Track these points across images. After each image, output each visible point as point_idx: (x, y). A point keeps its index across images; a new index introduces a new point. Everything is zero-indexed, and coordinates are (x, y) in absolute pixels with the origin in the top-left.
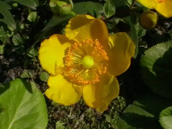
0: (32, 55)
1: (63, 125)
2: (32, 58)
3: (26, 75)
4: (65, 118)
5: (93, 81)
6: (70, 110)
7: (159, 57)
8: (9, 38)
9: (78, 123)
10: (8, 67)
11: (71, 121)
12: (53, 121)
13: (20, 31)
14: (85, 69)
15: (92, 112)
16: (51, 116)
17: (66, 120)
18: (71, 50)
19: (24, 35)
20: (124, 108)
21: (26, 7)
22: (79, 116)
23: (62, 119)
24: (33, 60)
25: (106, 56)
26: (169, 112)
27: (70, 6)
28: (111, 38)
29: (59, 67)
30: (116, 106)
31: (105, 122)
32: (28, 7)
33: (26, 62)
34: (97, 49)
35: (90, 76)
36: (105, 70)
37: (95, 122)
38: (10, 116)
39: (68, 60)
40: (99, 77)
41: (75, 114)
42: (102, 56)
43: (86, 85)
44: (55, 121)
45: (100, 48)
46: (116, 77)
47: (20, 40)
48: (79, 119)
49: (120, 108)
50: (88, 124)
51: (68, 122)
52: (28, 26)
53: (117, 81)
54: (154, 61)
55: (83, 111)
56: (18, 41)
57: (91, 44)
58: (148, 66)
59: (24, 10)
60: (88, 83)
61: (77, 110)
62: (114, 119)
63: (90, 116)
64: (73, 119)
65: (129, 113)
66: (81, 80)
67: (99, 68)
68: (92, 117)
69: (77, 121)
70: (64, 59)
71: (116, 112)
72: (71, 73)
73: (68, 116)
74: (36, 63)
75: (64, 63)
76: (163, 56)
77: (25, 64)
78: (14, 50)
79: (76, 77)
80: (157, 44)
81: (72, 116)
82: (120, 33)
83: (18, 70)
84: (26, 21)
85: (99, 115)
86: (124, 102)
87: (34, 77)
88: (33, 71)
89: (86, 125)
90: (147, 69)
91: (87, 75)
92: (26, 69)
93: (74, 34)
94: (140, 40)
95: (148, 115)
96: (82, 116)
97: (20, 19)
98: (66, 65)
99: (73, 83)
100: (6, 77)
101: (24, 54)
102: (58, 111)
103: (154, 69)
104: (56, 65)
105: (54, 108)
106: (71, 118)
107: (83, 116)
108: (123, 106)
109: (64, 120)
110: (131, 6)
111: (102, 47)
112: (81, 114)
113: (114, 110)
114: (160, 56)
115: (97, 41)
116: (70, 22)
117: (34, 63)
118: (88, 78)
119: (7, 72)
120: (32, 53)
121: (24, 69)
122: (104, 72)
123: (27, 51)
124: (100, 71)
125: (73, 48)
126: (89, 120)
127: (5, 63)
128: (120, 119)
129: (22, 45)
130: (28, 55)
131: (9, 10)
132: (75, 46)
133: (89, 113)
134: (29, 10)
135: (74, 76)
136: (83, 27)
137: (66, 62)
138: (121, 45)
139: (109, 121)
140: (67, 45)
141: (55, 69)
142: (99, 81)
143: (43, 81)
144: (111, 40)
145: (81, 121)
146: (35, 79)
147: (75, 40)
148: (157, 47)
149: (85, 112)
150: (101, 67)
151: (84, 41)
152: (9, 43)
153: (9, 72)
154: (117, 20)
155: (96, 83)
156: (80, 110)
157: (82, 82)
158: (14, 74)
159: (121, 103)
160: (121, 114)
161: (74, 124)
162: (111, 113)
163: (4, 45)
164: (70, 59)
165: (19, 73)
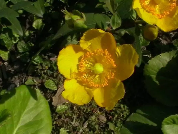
0: (36, 62)
1: (67, 132)
2: (37, 65)
3: (31, 82)
4: (69, 125)
5: (102, 85)
6: (74, 117)
7: (162, 66)
8: (14, 44)
9: (81, 130)
10: (12, 74)
11: (75, 129)
12: (57, 128)
13: (25, 38)
14: (96, 75)
15: (96, 120)
16: (54, 123)
17: (70, 127)
18: (84, 58)
19: (29, 42)
20: (128, 116)
21: (31, 14)
22: (83, 124)
23: (66, 126)
24: (37, 67)
25: (114, 64)
26: (171, 120)
27: (83, 20)
28: (119, 49)
29: (74, 73)
30: (120, 114)
31: (109, 130)
32: (33, 14)
33: (30, 69)
34: (107, 58)
35: (99, 81)
36: (112, 75)
37: (98, 129)
38: (15, 122)
39: (81, 67)
40: (107, 81)
41: (79, 121)
42: (110, 63)
43: (97, 88)
44: (59, 128)
45: (109, 57)
46: (122, 81)
47: (25, 47)
48: (83, 126)
49: (123, 116)
50: (92, 132)
51: (72, 130)
52: (33, 33)
53: (123, 85)
54: (158, 70)
55: (86, 119)
56: (23, 47)
57: (102, 54)
58: (151, 75)
59: (29, 17)
60: (99, 87)
61: (81, 118)
62: (117, 127)
63: (93, 123)
64: (76, 126)
65: (132, 122)
66: (92, 83)
67: (108, 74)
68: (95, 124)
69: (80, 128)
70: (78, 66)
71: (119, 120)
72: (83, 78)
73: (71, 123)
74: (41, 70)
75: (78, 69)
76: (166, 66)
77: (30, 71)
78: (18, 57)
79: (88, 81)
80: (161, 54)
81: (75, 124)
82: (126, 45)
83: (22, 77)
84: (31, 28)
85: (102, 123)
86: (127, 111)
87: (39, 84)
88: (38, 78)
89: (89, 132)
90: (150, 78)
91: (97, 80)
92: (31, 76)
93: (87, 45)
94: (144, 50)
95: (151, 123)
96: (85, 123)
97: (25, 26)
98: (80, 71)
99: (85, 86)
100: (10, 84)
101: (28, 61)
102: (62, 119)
103: (157, 78)
104: (71, 70)
105: (58, 115)
106: (75, 125)
107: (87, 123)
108: (126, 115)
109: (68, 127)
110: (136, 20)
111: (111, 56)
112: (84, 122)
113: (117, 119)
114: (164, 65)
115: (107, 51)
116: (84, 35)
117: (39, 71)
118: (98, 82)
119: (12, 78)
120: (36, 60)
121: (28, 76)
122: (112, 77)
123: (32, 58)
124: (108, 77)
125: (85, 56)
126: (92, 127)
127: (10, 70)
128: (123, 127)
129: (27, 52)
130: (33, 62)
131: (16, 17)
132: (87, 54)
133: (93, 121)
134: (35, 17)
135: (87, 81)
136: (95, 39)
137: (80, 68)
138: (126, 55)
139: (113, 129)
140: (81, 54)
141: (70, 74)
142: (107, 84)
143: (48, 88)
144: (118, 50)
145: (84, 128)
146: (39, 86)
147: (88, 50)
148: (160, 56)
149: (89, 119)
150: (110, 73)
151: (95, 51)
152: (14, 49)
153: (14, 79)
154: (123, 32)
155: (105, 86)
156: (84, 118)
157: (93, 85)
158: (18, 81)
159: (124, 112)
160: (124, 123)
161: (77, 132)
162: (114, 121)
163: (8, 52)
164: (84, 66)
165: (23, 79)
